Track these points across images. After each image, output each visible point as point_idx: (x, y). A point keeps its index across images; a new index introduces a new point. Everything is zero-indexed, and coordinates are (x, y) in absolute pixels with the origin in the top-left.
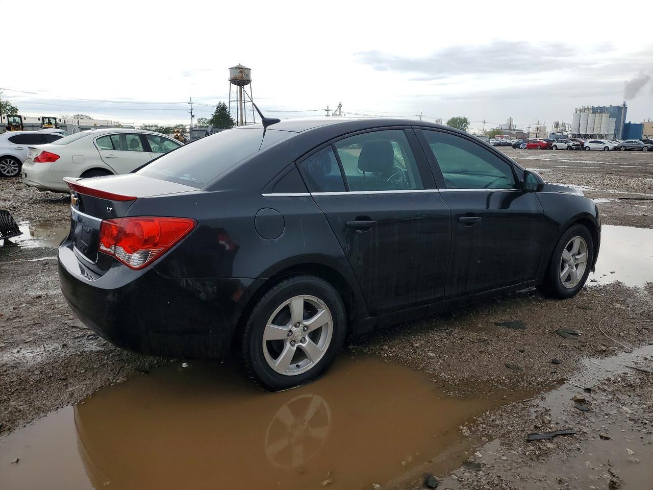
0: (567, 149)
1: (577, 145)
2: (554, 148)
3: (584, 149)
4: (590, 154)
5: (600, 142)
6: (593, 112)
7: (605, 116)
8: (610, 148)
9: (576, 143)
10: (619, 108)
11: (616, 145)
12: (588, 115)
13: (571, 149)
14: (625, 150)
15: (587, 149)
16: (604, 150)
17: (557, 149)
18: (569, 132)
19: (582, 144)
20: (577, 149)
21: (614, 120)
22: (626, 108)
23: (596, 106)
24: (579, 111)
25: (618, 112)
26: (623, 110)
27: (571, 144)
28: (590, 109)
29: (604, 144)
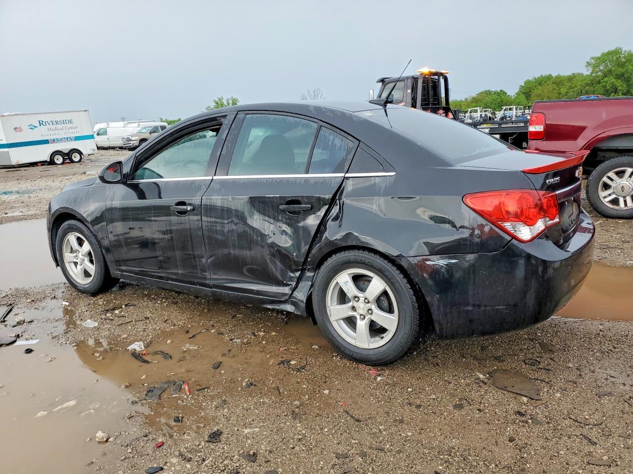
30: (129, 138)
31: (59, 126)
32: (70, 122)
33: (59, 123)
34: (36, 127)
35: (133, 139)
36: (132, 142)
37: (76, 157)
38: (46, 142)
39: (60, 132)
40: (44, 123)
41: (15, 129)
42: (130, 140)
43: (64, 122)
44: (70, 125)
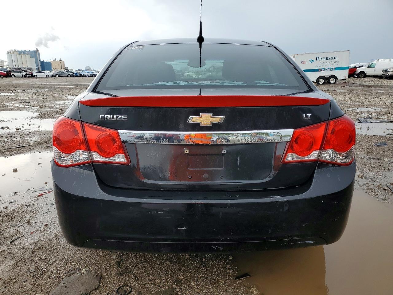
0: (22, 77)
1: (28, 74)
2: (13, 76)
3: (34, 77)
4: (38, 79)
5: (43, 73)
6: (19, 54)
7: (28, 56)
8: (50, 76)
9: (27, 73)
10: (34, 52)
11: (53, 74)
12: (17, 55)
13: (25, 77)
14: (58, 77)
15: (35, 76)
16: (46, 77)
17: (15, 77)
18: (7, 66)
19: (32, 74)
20: (29, 77)
21: (34, 59)
22: (39, 52)
23: (20, 50)
24: (10, 53)
25: (35, 54)
26: (37, 53)
27: (24, 73)
28: (17, 51)
29: (45, 73)
30: (387, 70)
31: (328, 61)
32: (335, 58)
33: (328, 59)
34: (313, 61)
35: (390, 71)
36: (388, 73)
37: (333, 81)
38: (317, 70)
39: (327, 64)
40: (319, 59)
41: (302, 62)
42: (388, 72)
43: (332, 58)
44: (335, 60)
